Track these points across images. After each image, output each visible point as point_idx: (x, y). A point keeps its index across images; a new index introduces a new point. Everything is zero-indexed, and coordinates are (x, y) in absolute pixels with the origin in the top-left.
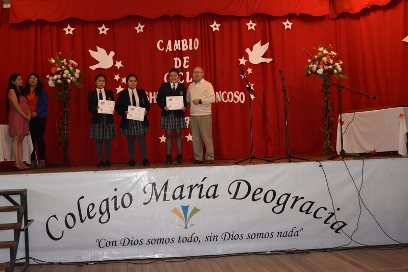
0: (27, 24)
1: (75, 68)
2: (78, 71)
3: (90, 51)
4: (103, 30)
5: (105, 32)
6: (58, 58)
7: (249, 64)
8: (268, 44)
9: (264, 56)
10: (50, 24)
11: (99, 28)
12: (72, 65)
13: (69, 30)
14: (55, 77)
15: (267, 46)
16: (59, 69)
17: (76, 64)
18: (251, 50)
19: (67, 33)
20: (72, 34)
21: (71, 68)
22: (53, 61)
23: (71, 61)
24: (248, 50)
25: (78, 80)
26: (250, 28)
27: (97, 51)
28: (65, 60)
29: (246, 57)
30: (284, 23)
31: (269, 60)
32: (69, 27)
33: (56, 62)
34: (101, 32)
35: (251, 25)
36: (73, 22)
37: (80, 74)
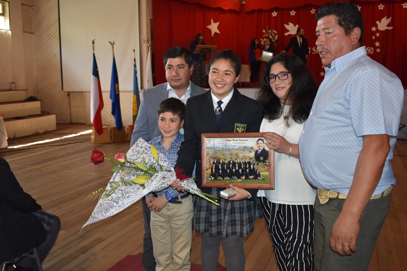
0: (253, 11)
1: (275, 34)
2: (277, 36)
3: (285, 25)
4: (293, 13)
5: (294, 14)
6: (267, 29)
7: (377, 31)
8: (391, 18)
9: (388, 26)
10: (265, 11)
11: (291, 12)
12: (274, 33)
13: (274, 14)
14: (265, 40)
15: (390, 19)
16: (267, 35)
17: (276, 32)
18: (380, 22)
19: (274, 15)
20: (276, 15)
21: (273, 35)
22: (264, 31)
23: (274, 31)
24: (378, 22)
25: (276, 41)
26: (380, 8)
27: (288, 24)
28: (270, 31)
29: (376, 26)
30: (403, 5)
31: (391, 28)
32: (275, 12)
33: (266, 32)
34: (292, 14)
35: (381, 7)
36: (276, 9)
37: (278, 38)
